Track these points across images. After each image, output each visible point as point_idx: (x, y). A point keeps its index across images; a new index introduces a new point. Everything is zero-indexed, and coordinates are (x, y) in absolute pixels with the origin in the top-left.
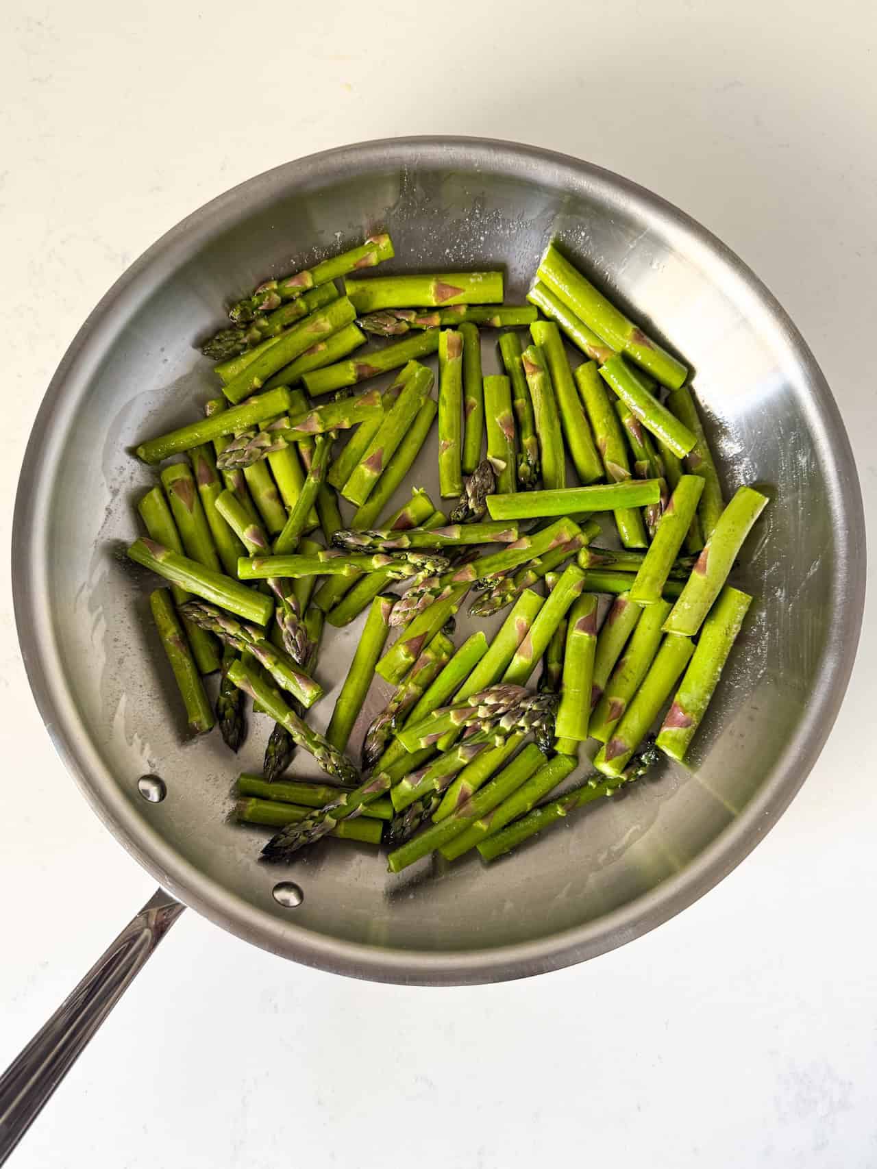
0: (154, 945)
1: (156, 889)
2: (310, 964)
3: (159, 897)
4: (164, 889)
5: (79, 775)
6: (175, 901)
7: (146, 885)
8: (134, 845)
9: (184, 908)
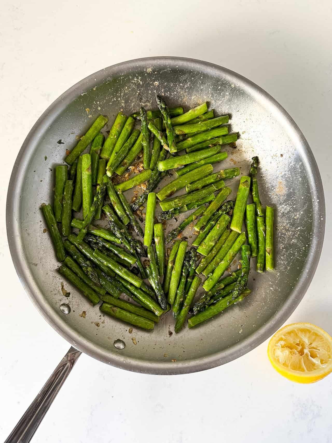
0: (71, 368)
1: (71, 347)
2: (130, 370)
3: (72, 349)
4: (73, 346)
5: (38, 306)
6: (77, 350)
7: (67, 346)
8: (61, 331)
9: (81, 353)
